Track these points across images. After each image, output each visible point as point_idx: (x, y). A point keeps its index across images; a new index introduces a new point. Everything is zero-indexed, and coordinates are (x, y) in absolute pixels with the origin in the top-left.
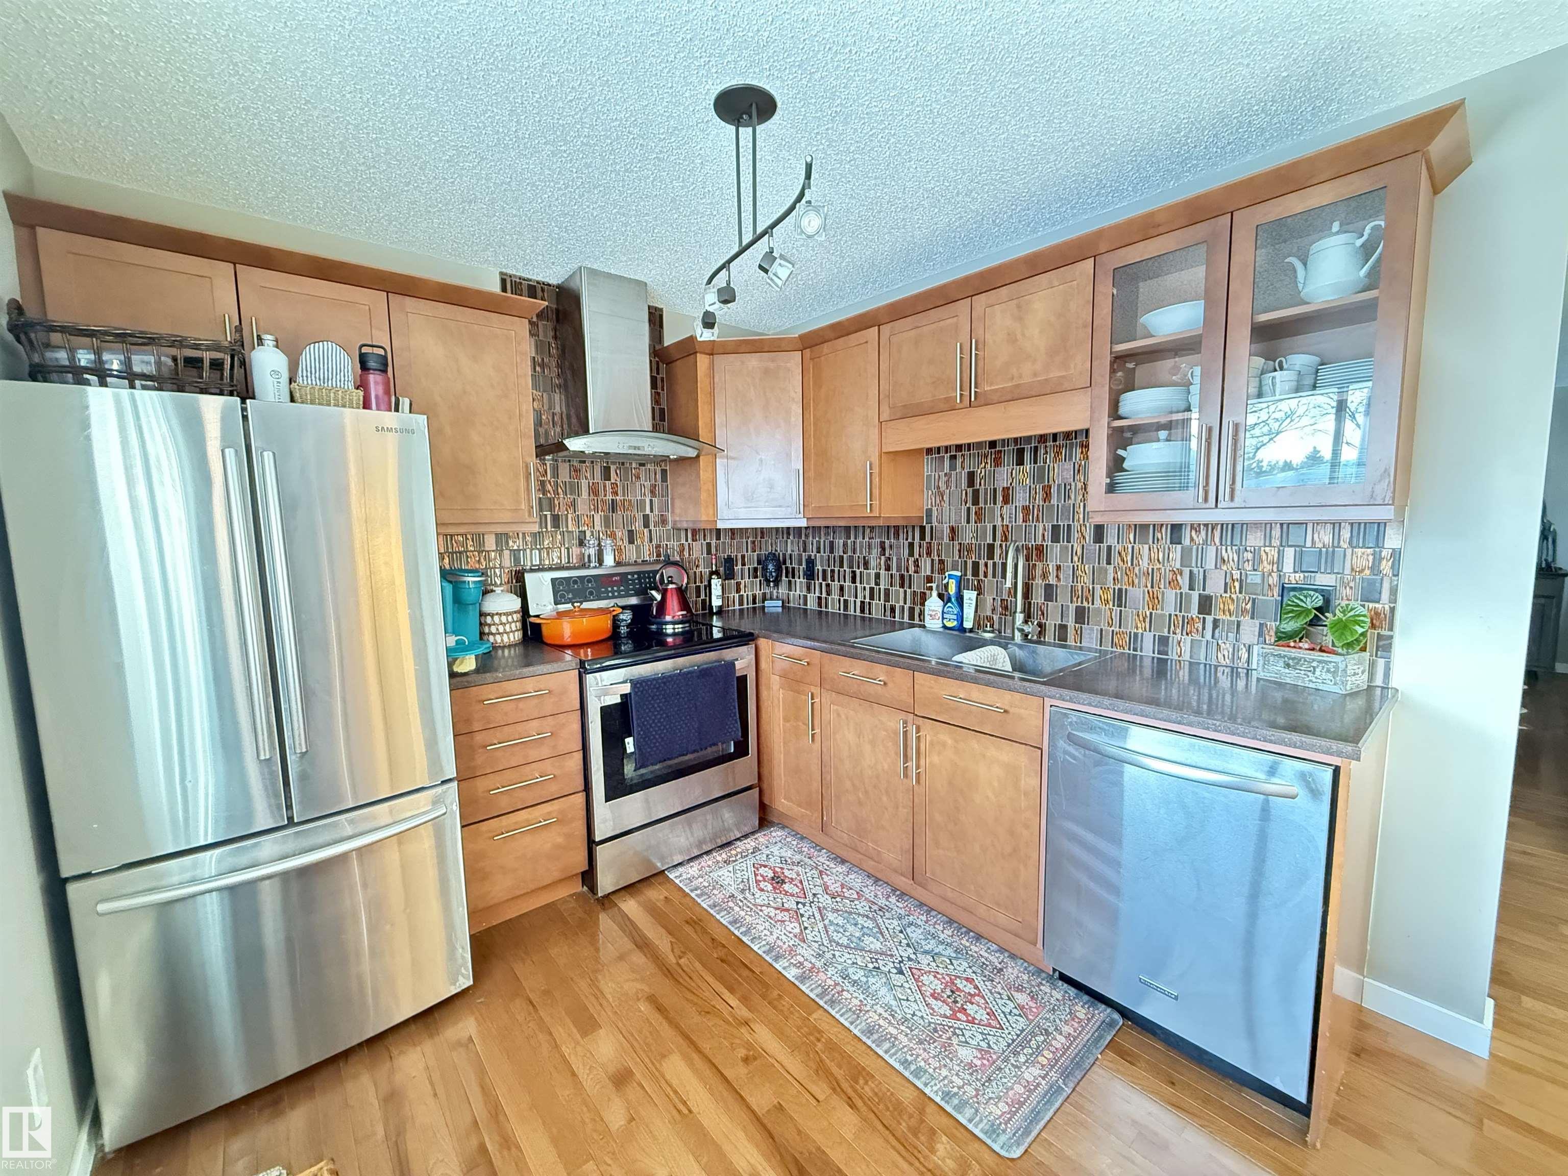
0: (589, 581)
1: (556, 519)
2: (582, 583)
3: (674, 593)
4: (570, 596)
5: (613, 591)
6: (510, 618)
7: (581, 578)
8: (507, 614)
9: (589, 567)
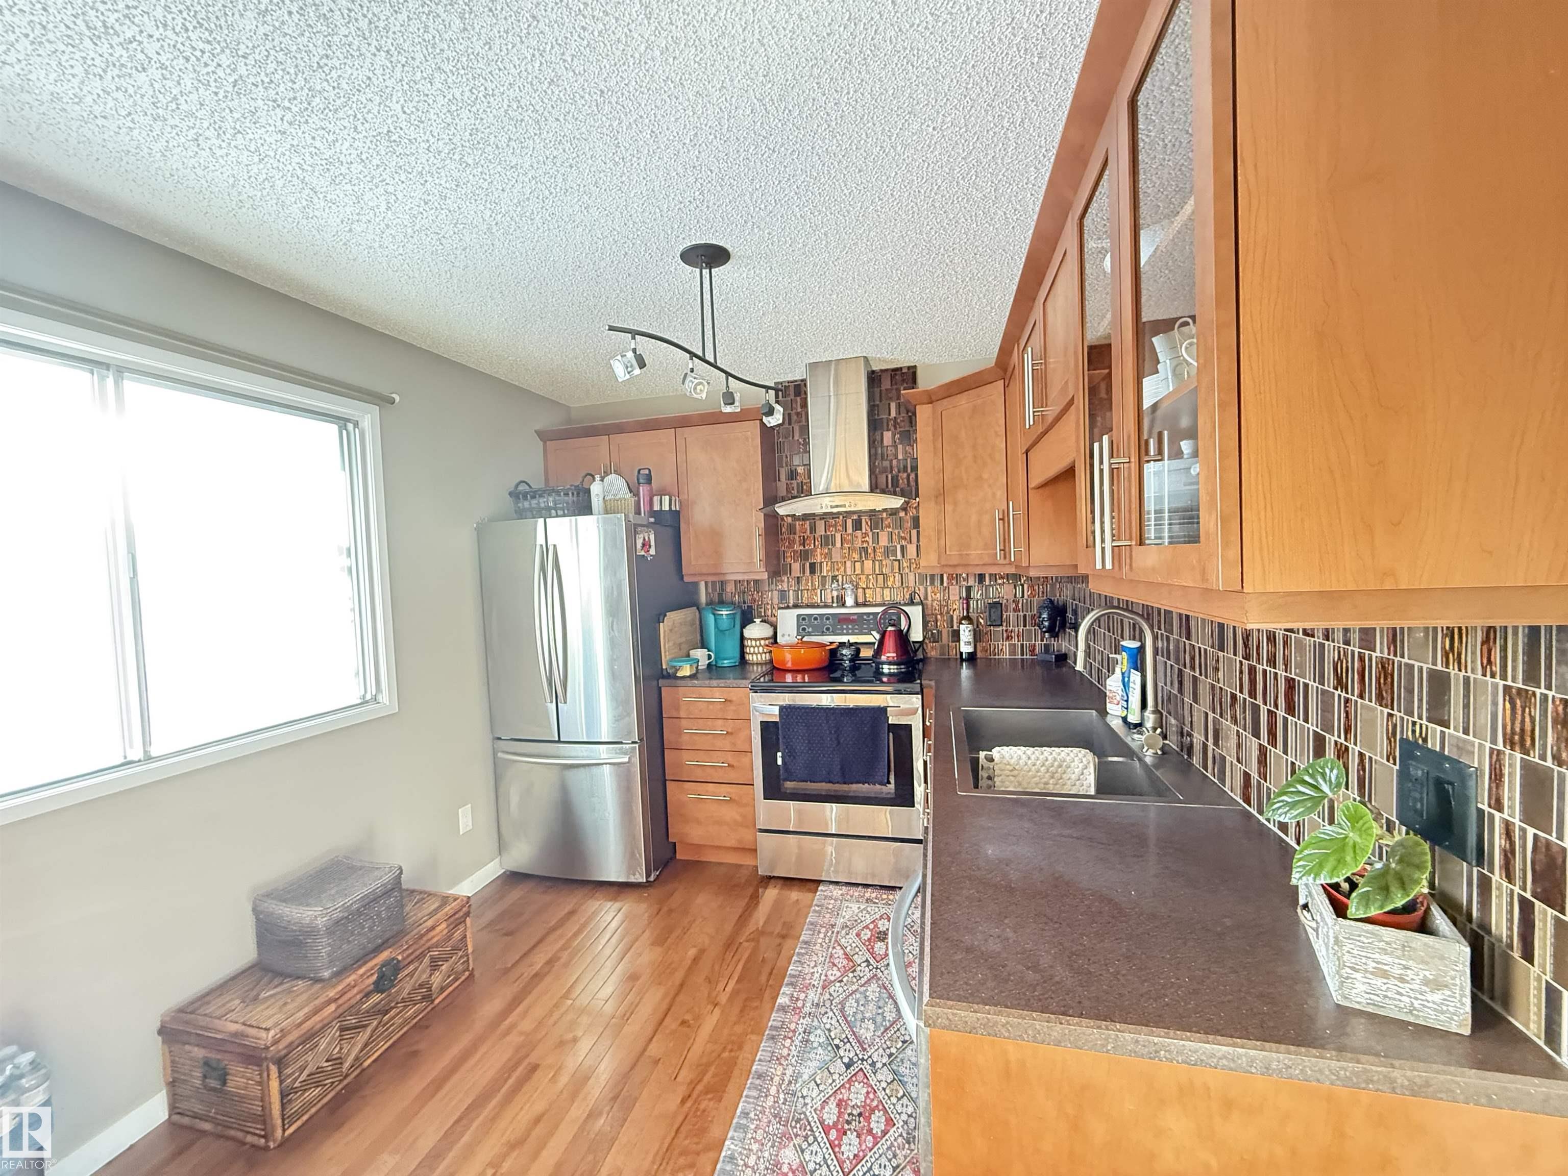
0: (828, 619)
1: (813, 567)
2: (822, 619)
3: (892, 635)
4: (810, 630)
5: (848, 629)
6: (758, 643)
7: (821, 615)
8: (755, 640)
9: (832, 607)
